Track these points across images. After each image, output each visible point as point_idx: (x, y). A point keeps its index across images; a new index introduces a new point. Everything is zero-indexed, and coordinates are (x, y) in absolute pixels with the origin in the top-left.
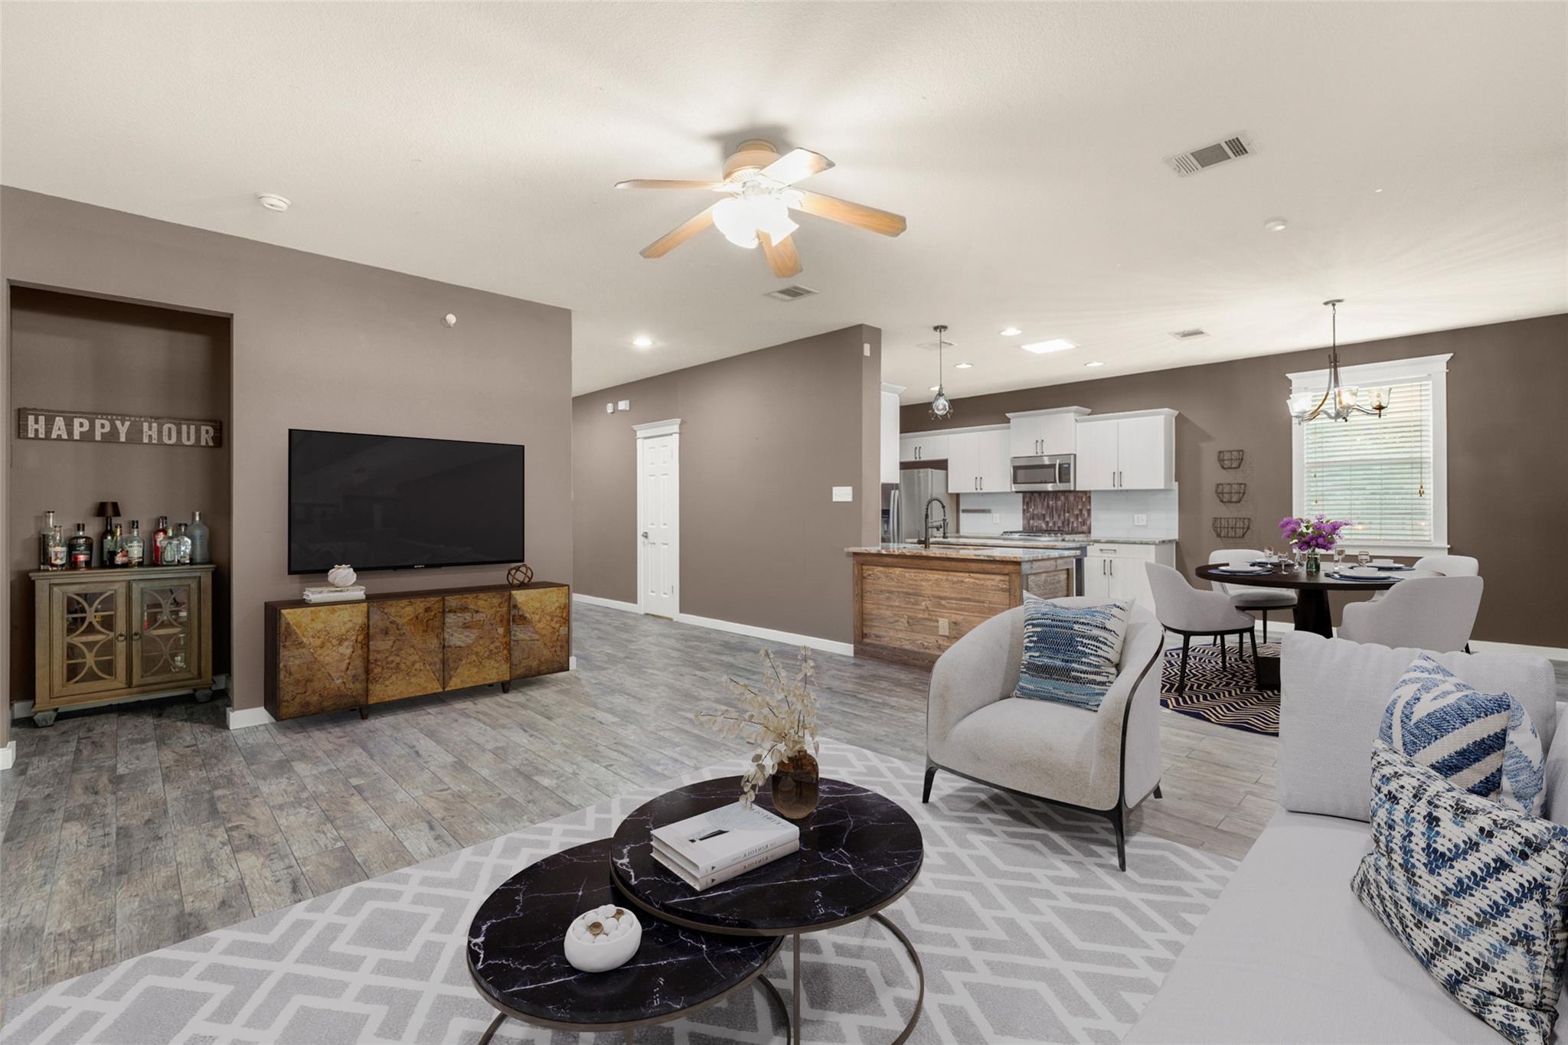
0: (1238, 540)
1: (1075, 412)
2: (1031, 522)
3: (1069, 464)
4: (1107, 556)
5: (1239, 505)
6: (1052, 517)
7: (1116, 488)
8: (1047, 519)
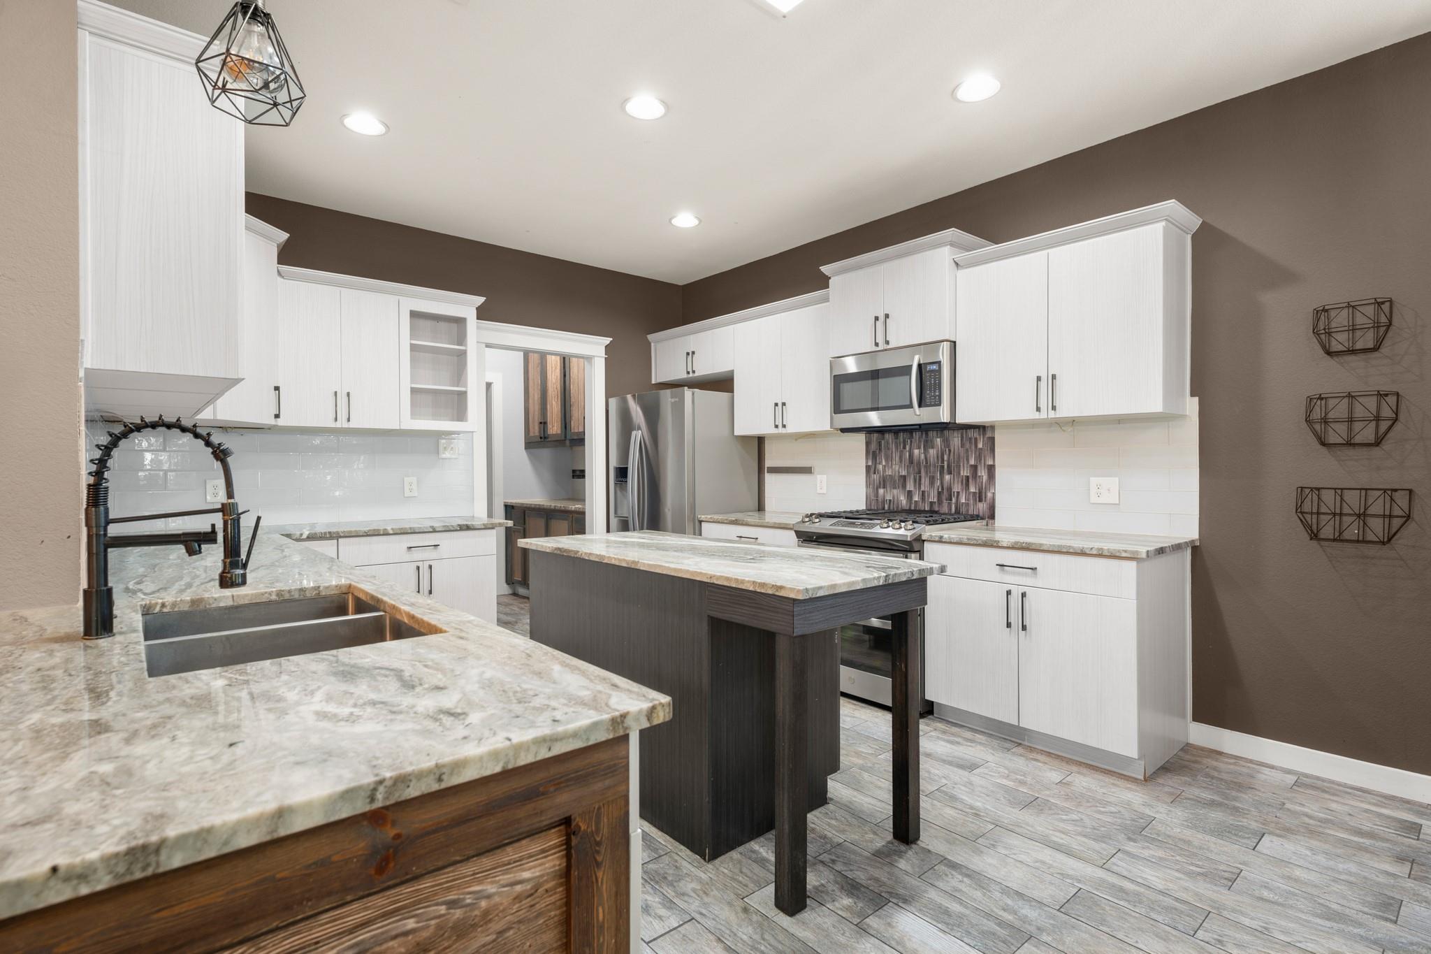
0: (1372, 551)
1: (952, 244)
2: (881, 491)
3: (939, 363)
4: (1016, 582)
5: (1376, 452)
6: (918, 482)
7: (1043, 415)
8: (910, 486)
